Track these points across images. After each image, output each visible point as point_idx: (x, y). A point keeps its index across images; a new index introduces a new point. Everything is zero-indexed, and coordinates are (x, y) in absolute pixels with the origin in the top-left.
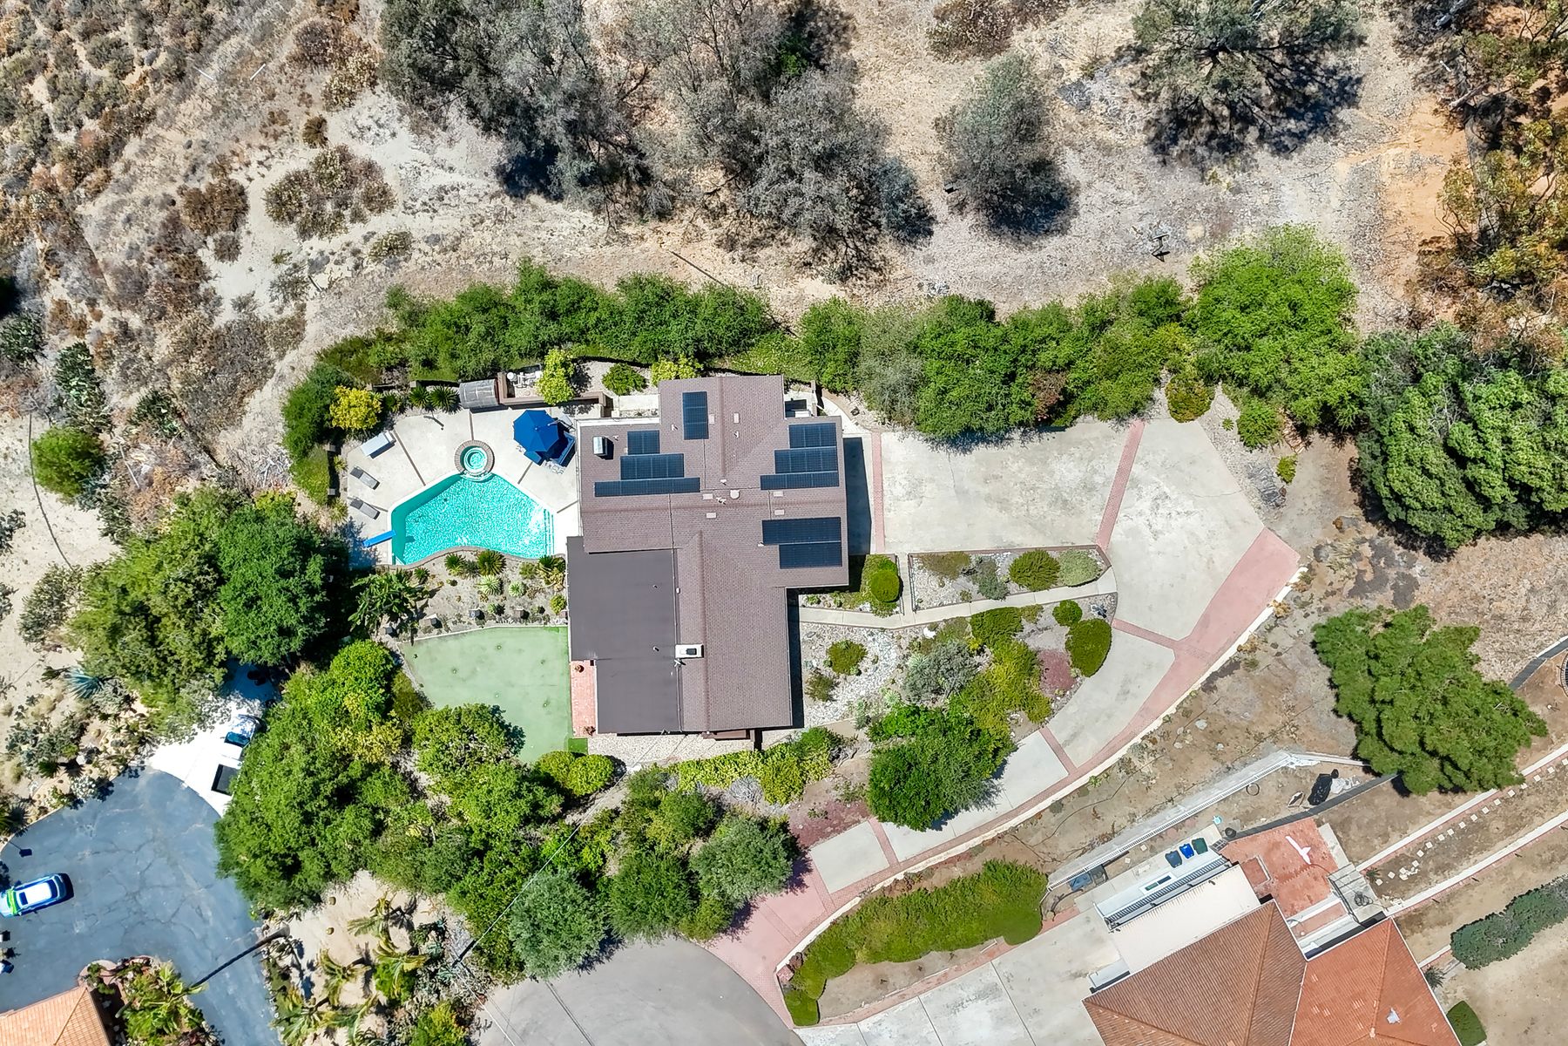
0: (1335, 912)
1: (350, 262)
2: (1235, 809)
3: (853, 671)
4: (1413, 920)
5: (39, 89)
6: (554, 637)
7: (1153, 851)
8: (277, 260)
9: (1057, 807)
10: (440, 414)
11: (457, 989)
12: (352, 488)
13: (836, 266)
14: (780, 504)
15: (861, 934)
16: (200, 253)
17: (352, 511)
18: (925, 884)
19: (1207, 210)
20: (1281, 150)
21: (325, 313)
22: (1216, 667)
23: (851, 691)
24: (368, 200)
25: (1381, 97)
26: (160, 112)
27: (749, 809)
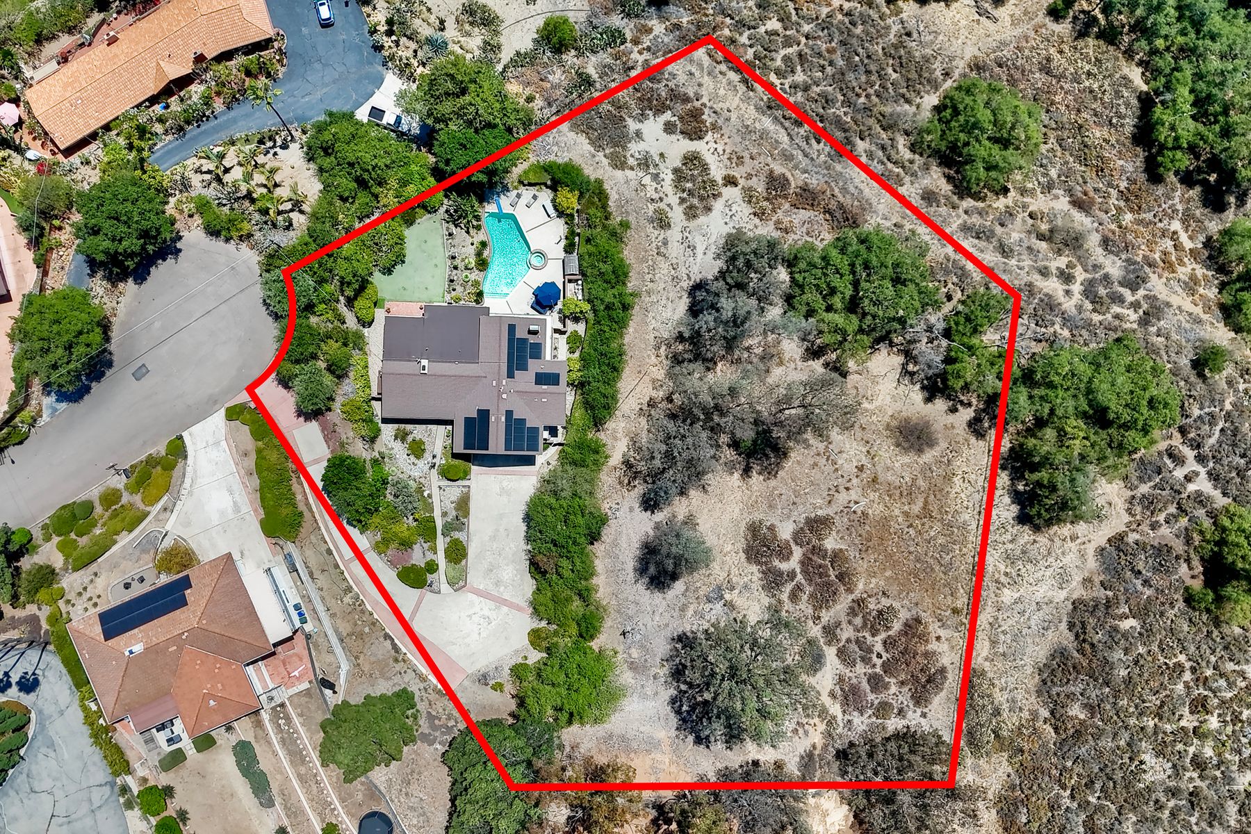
0: (265, 685)
1: (655, 196)
2: (321, 640)
3: (409, 452)
4: (259, 724)
5: (774, 24)
6: (439, 297)
7: (303, 597)
8: (662, 155)
9: (329, 552)
10: (563, 243)
11: (258, 235)
12: (527, 193)
13: (632, 459)
14: (498, 419)
15: (271, 444)
16: (669, 112)
17: (515, 192)
18: (294, 480)
19: (646, 660)
20: (673, 701)
21: (627, 182)
22: (396, 641)
23: (399, 449)
24: (691, 207)
25: (698, 758)
26: (751, 94)
27: (340, 392)
